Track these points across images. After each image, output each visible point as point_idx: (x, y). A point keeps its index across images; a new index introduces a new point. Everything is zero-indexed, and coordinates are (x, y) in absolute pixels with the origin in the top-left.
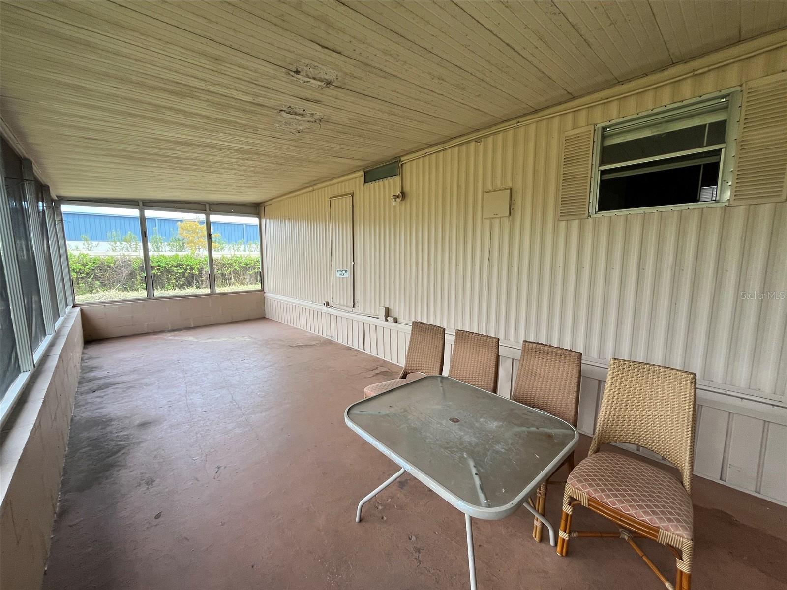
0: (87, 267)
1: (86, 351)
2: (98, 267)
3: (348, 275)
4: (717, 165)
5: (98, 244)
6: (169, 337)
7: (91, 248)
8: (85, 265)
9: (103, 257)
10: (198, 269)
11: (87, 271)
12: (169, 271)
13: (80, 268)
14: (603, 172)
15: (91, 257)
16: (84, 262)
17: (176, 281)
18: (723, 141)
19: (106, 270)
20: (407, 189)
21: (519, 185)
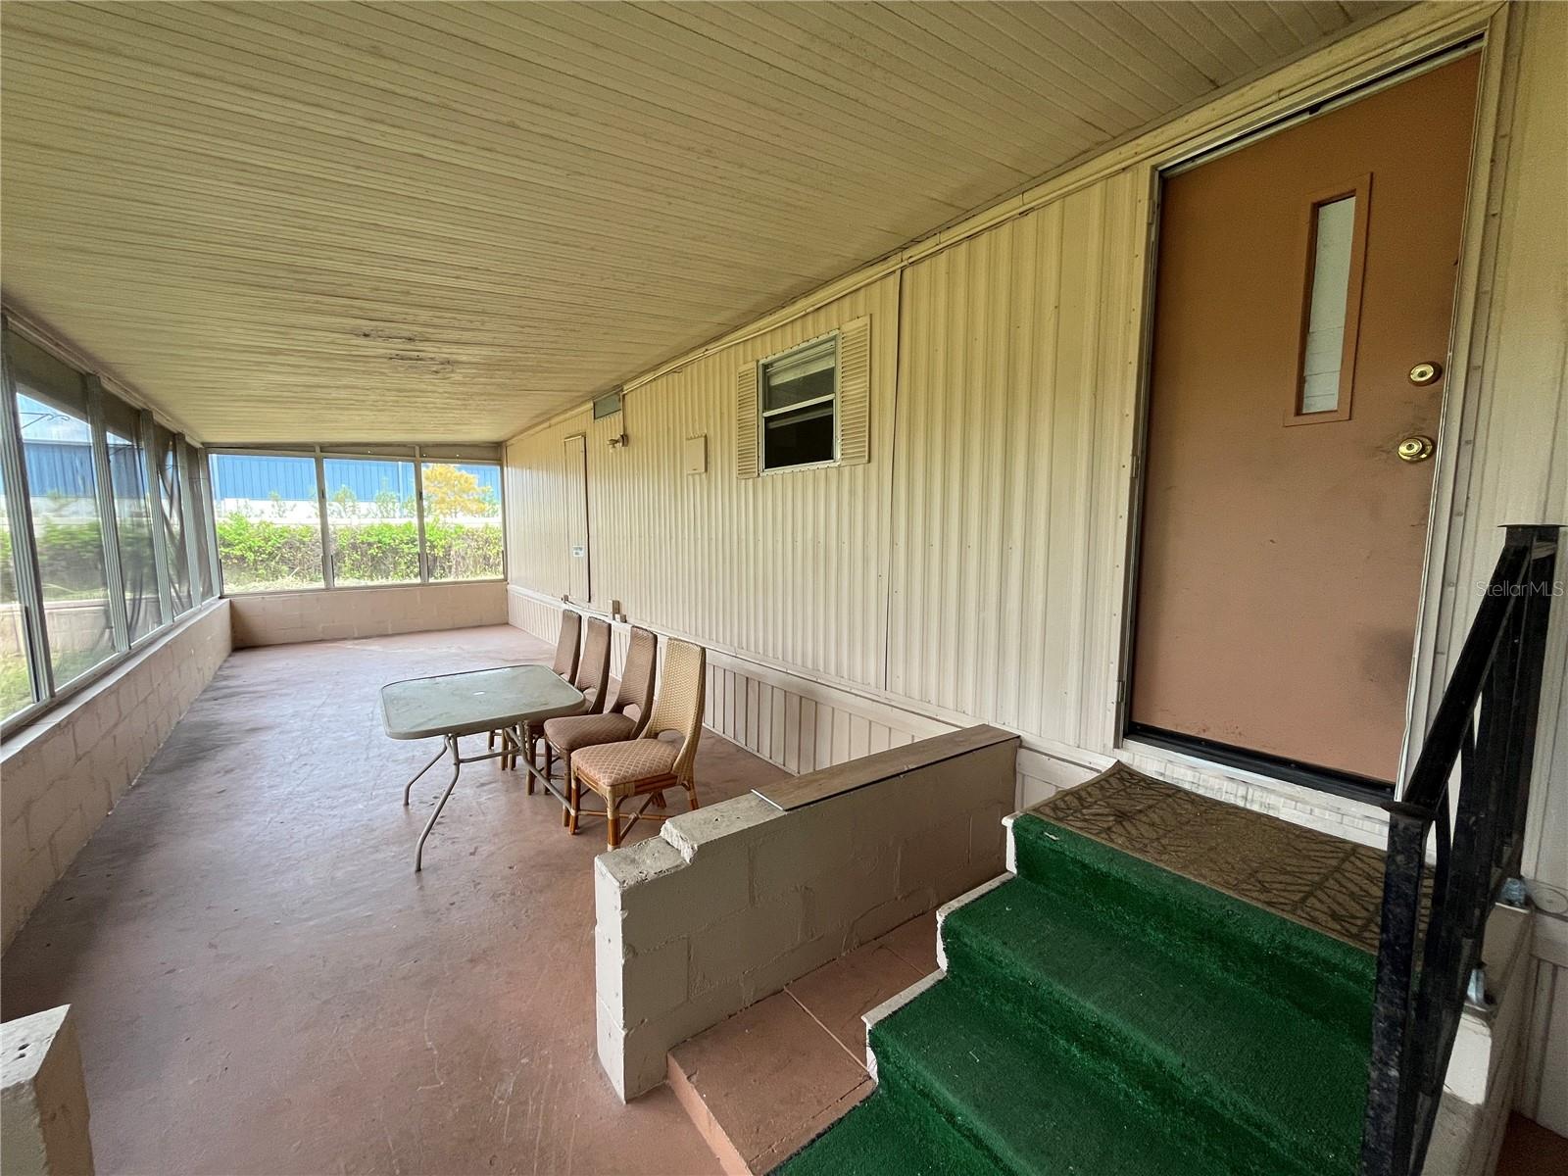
0: (270, 543)
1: (231, 659)
2: (286, 543)
3: (583, 554)
4: (830, 418)
5: (295, 506)
6: (349, 645)
7: (284, 512)
8: (267, 540)
9: (294, 527)
10: (443, 547)
11: (269, 550)
12: (395, 551)
13: (260, 544)
14: (768, 420)
15: (276, 527)
16: (266, 535)
17: (408, 567)
18: (831, 390)
19: (299, 548)
20: (629, 431)
21: (711, 434)
